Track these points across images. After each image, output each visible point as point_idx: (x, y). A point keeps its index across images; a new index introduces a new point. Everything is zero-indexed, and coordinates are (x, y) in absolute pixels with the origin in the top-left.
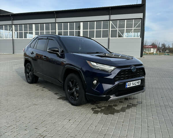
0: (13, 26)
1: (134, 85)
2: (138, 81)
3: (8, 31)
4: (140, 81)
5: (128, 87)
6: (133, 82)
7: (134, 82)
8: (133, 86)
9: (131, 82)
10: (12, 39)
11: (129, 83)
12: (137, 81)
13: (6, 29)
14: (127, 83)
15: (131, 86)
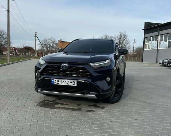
0: (159, 36)
1: (65, 84)
2: (71, 81)
3: (155, 42)
4: (76, 81)
5: (55, 84)
6: (63, 80)
7: (65, 80)
8: (63, 84)
9: (60, 80)
10: (157, 49)
11: (56, 80)
12: (69, 81)
13: (153, 40)
14: (53, 79)
15: (60, 84)
